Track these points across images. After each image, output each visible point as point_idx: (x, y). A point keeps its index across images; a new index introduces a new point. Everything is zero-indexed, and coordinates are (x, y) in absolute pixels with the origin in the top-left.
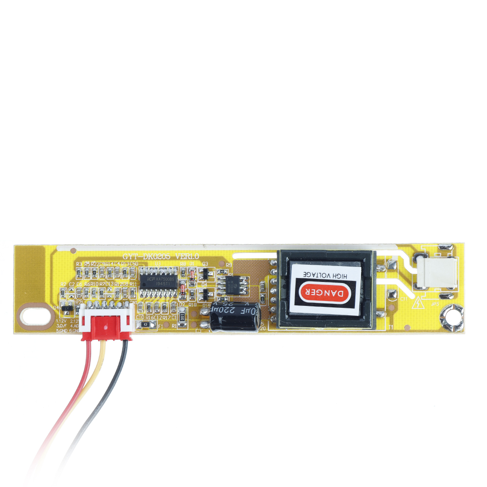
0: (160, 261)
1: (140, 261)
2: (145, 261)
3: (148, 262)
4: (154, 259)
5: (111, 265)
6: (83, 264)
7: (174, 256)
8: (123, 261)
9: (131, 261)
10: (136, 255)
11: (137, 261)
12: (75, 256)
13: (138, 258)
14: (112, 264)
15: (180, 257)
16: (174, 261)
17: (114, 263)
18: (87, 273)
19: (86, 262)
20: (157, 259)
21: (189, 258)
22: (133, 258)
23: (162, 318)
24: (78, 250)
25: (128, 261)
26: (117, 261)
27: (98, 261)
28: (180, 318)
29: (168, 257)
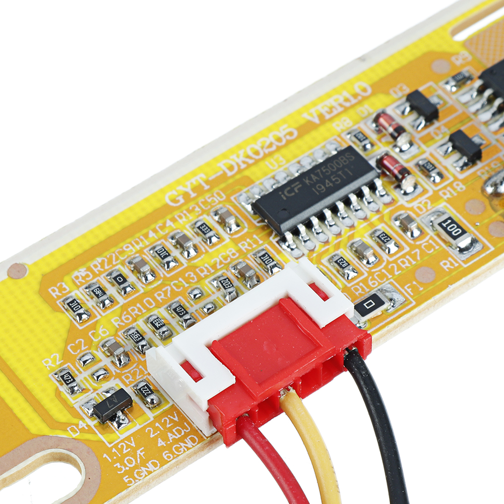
0: (277, 156)
1: (222, 186)
2: (238, 177)
3: (247, 173)
4: (256, 159)
5: (156, 237)
6: (71, 284)
7: (302, 122)
8: (176, 214)
9: (201, 199)
10: (200, 179)
11: (216, 190)
12: (32, 281)
13: (212, 183)
14: (151, 234)
15: (321, 117)
16: (314, 134)
17: (155, 231)
18: (99, 292)
19: (76, 273)
20: (266, 156)
21: (348, 104)
22: (198, 189)
23: (400, 268)
24: (28, 261)
25: (191, 205)
26: (160, 223)
27: (107, 254)
28: (450, 233)
29: (291, 134)
